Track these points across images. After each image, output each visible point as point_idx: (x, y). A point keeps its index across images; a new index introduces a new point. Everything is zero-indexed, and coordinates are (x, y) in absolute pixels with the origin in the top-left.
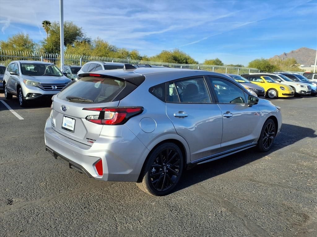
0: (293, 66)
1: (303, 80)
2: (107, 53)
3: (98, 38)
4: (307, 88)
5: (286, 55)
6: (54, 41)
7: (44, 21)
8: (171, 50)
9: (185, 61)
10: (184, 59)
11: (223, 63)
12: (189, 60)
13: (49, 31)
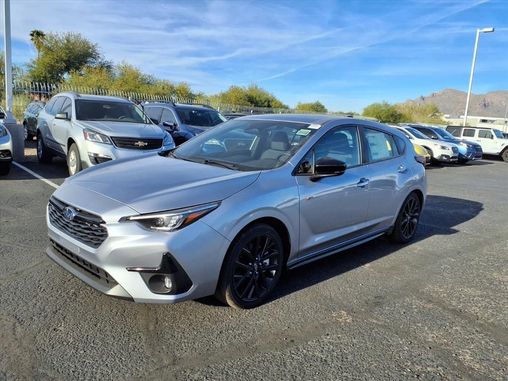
0: (433, 115)
1: (445, 137)
2: (139, 87)
3: (123, 62)
4: (451, 150)
5: (423, 100)
6: (48, 63)
7: (34, 30)
8: (244, 85)
9: (266, 104)
10: (265, 101)
11: (326, 110)
12: (273, 103)
13: (41, 48)
